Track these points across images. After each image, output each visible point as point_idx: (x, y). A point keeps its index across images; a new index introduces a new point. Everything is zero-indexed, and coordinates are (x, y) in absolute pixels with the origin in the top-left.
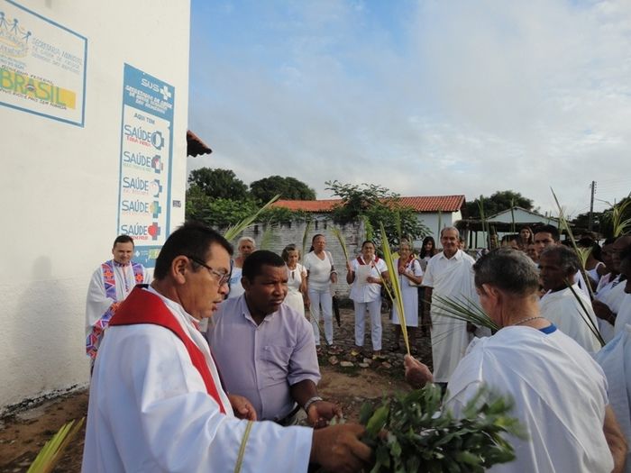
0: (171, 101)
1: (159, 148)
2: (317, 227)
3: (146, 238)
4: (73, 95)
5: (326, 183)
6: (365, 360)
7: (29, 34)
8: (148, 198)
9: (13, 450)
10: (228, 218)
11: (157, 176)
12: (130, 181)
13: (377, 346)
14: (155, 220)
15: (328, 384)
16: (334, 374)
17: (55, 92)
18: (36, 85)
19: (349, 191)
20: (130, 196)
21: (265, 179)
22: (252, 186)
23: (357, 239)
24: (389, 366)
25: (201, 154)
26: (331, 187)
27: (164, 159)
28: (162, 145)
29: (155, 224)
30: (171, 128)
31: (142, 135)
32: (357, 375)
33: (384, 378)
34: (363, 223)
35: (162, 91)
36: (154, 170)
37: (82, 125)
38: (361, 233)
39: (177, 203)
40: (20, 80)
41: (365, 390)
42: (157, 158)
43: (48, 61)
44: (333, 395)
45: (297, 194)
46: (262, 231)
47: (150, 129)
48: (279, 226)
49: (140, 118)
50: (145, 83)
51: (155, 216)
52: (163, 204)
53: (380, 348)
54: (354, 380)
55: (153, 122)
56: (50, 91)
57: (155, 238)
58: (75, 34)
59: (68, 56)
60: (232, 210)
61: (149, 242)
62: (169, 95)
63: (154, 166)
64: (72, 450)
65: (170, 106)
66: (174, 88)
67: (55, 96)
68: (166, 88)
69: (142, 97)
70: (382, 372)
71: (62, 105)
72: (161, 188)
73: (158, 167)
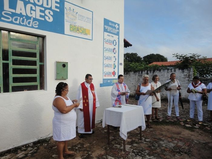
0: (118, 29)
1: (115, 45)
2: (171, 71)
3: (112, 76)
4: (89, 30)
5: (173, 55)
6: (197, 125)
7: (77, 13)
8: (112, 63)
9: (76, 141)
10: (136, 69)
11: (115, 55)
12: (106, 57)
13: (201, 119)
14: (114, 70)
15: (181, 133)
16: (183, 129)
17: (84, 30)
18: (79, 28)
19: (183, 57)
20: (107, 62)
21: (148, 55)
22: (143, 58)
23: (189, 75)
24: (209, 129)
25: (129, 46)
26: (175, 56)
27: (117, 49)
28: (116, 44)
29: (114, 71)
30: (119, 38)
31: (110, 42)
32: (194, 131)
33: (207, 134)
34: (192, 69)
35: (116, 26)
36: (113, 53)
37: (92, 40)
38: (191, 73)
39: (121, 64)
40: (75, 28)
41: (199, 138)
42: (114, 49)
43: (82, 20)
44: (184, 138)
45: (160, 60)
46: (150, 73)
47: (112, 39)
48: (156, 71)
49: (109, 36)
50: (110, 24)
51: (114, 69)
52: (117, 64)
53: (202, 120)
54: (193, 133)
55: (113, 37)
56: (83, 30)
57: (114, 76)
58: (90, 11)
59: (87, 18)
60: (137, 66)
61: (112, 77)
62: (118, 27)
63: (113, 52)
64: (92, 144)
65: (118, 31)
66: (119, 24)
67: (84, 32)
68: (117, 25)
69: (109, 29)
70: (206, 131)
71: (86, 34)
72: (116, 59)
73: (115, 52)
